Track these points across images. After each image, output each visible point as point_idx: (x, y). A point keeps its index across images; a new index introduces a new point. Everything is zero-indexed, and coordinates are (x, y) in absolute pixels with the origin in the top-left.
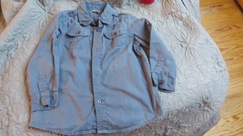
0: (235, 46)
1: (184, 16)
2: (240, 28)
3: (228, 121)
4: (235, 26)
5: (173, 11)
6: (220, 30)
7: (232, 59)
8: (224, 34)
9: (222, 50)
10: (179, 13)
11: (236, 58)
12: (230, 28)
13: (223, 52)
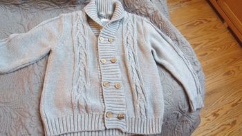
0: (208, 40)
1: (150, 12)
2: (210, 21)
3: (209, 120)
4: (206, 20)
5: (137, 8)
6: (192, 25)
7: (206, 54)
8: (196, 29)
9: (195, 46)
10: (144, 10)
11: (209, 52)
12: (201, 23)
13: (197, 48)
